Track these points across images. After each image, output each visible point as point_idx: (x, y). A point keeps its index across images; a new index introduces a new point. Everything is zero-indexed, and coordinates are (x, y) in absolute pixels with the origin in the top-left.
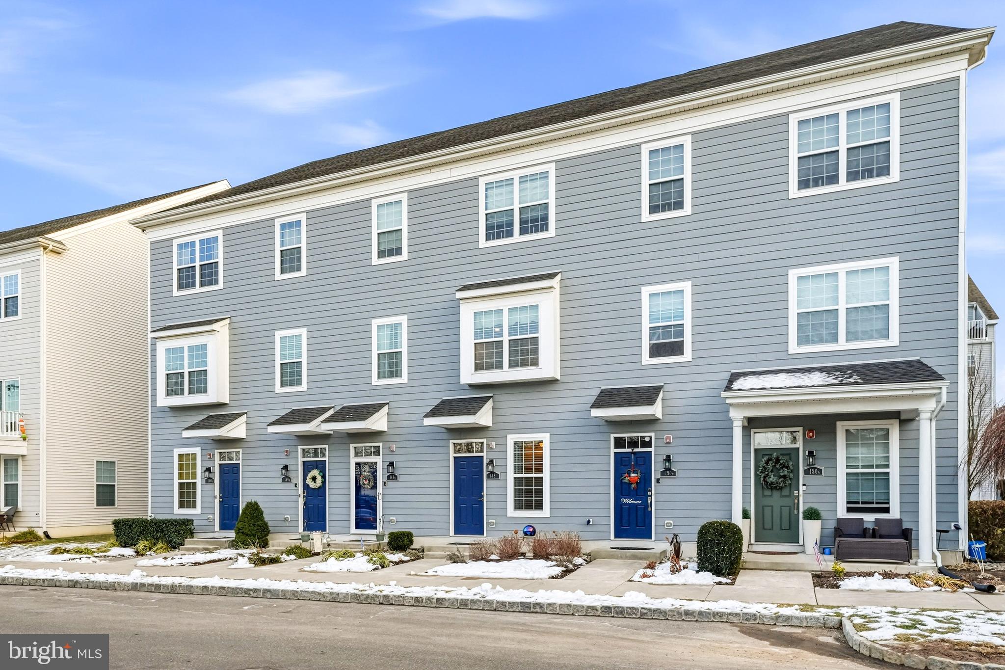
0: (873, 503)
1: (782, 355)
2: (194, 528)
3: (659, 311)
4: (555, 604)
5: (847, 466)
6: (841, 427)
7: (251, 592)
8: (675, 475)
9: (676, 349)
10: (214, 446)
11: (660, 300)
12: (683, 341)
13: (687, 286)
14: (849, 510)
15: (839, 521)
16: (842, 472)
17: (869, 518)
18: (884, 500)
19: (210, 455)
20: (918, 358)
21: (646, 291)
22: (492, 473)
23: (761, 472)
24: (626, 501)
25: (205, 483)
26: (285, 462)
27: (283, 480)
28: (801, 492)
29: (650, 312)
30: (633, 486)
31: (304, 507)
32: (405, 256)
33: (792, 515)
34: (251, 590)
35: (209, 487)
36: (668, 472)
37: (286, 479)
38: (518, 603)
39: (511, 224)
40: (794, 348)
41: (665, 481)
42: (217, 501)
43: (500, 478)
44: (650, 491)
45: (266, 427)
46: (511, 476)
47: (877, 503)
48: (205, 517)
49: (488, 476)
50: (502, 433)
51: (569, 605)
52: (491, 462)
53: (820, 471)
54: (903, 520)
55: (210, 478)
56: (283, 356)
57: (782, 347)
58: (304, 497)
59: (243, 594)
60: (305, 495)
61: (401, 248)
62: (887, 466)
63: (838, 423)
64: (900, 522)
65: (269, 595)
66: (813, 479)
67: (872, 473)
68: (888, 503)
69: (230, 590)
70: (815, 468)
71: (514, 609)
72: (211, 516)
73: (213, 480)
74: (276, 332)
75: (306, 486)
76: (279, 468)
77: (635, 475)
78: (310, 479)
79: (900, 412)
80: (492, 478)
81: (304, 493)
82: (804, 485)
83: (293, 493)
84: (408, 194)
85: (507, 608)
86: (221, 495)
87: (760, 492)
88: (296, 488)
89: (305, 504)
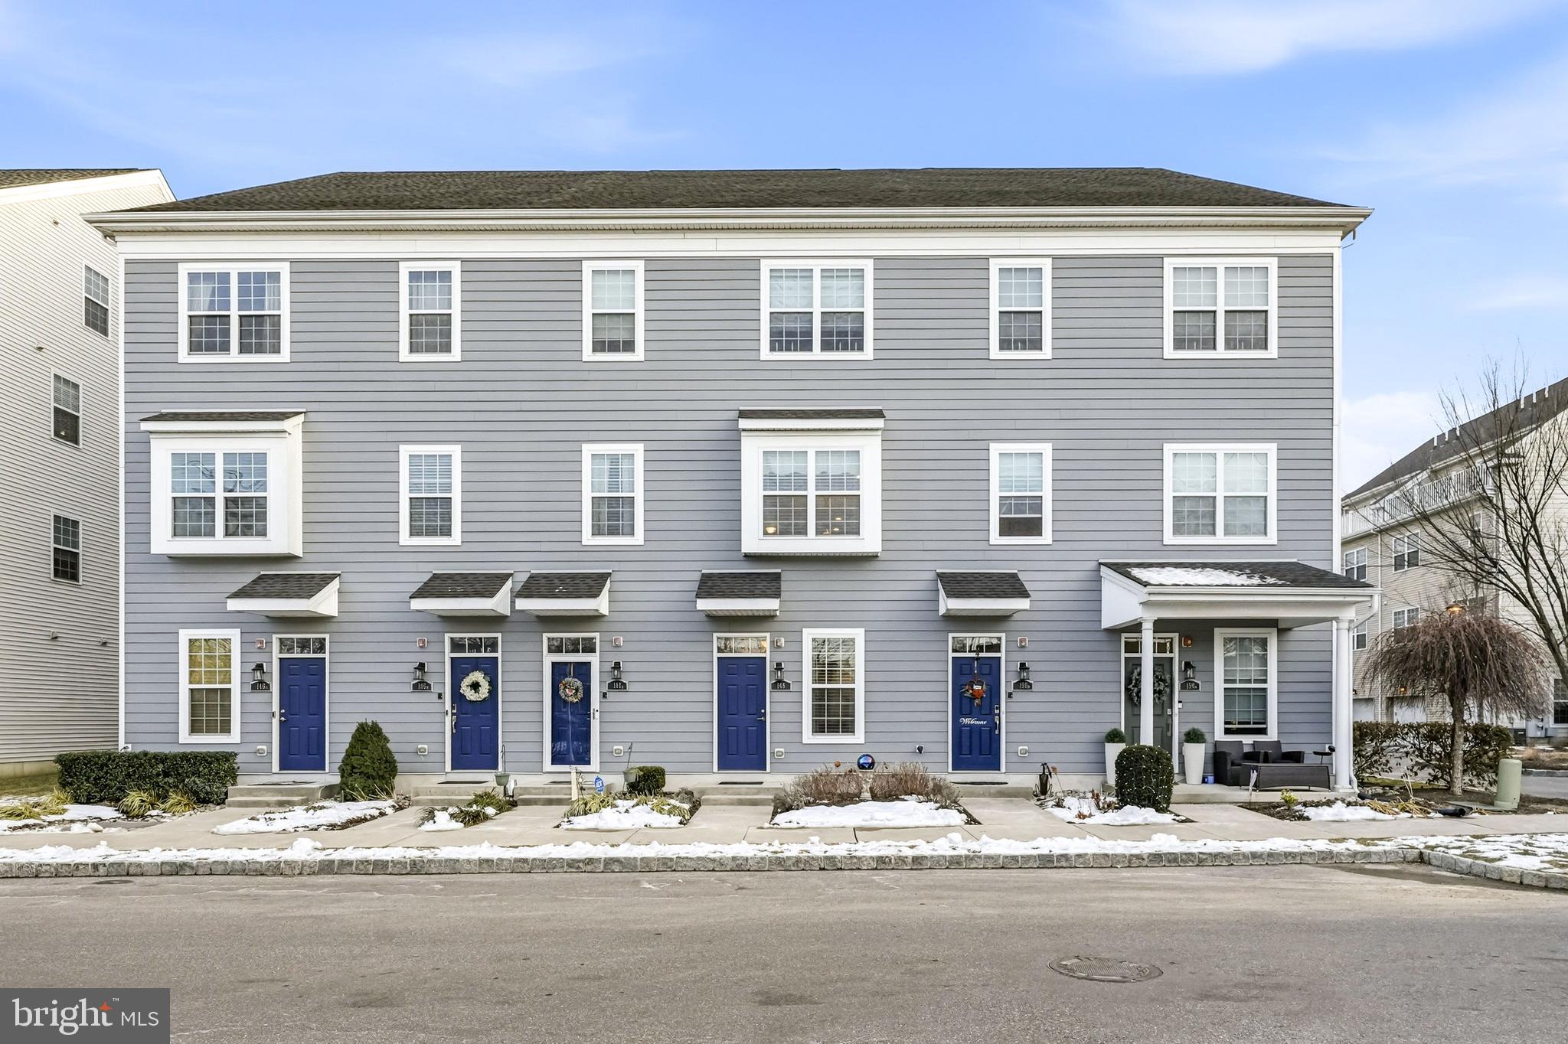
0: (1249, 723)
1: (1156, 545)
2: (238, 768)
3: (1011, 477)
4: (1086, 854)
5: (1225, 680)
6: (1219, 634)
7: (581, 865)
8: (1031, 688)
9: (1032, 527)
10: (268, 627)
11: (1014, 463)
12: (1041, 518)
13: (1046, 449)
14: (1228, 731)
15: (1216, 744)
16: (1219, 686)
17: (1248, 740)
18: (1260, 719)
19: (262, 642)
20: (1296, 561)
21: (996, 449)
22: (780, 681)
23: (1133, 686)
24: (967, 721)
25: (250, 690)
26: (422, 658)
27: (415, 687)
28: (1176, 711)
29: (1000, 477)
30: (977, 701)
31: (454, 731)
32: (639, 354)
33: (1165, 738)
34: (579, 861)
35: (260, 697)
36: (1022, 684)
37: (421, 686)
38: (1035, 857)
39: (809, 333)
40: (1169, 538)
41: (1019, 696)
42: (276, 722)
43: (791, 690)
44: (998, 708)
45: (408, 600)
46: (808, 685)
47: (1254, 723)
48: (251, 748)
49: (774, 686)
50: (796, 626)
51: (1107, 855)
52: (779, 667)
53: (1197, 685)
54: (1282, 742)
55: (261, 682)
56: (413, 487)
57: (1157, 536)
58: (453, 714)
59: (565, 869)
60: (455, 711)
61: (634, 341)
62: (1265, 681)
63: (1216, 629)
64: (1277, 744)
65: (616, 867)
66: (1189, 695)
67: (1249, 689)
68: (1264, 723)
69: (538, 862)
70: (1192, 682)
71: (1030, 865)
72: (265, 747)
73: (268, 685)
74: (400, 446)
75: (457, 697)
76: (411, 667)
77: (980, 687)
78: (467, 686)
79: (1277, 620)
80: (780, 688)
81: (453, 708)
82: (1180, 702)
83: (437, 707)
84: (645, 263)
85: (1020, 864)
86: (283, 711)
87: (1130, 709)
88: (440, 701)
89: (456, 726)
